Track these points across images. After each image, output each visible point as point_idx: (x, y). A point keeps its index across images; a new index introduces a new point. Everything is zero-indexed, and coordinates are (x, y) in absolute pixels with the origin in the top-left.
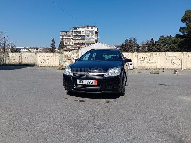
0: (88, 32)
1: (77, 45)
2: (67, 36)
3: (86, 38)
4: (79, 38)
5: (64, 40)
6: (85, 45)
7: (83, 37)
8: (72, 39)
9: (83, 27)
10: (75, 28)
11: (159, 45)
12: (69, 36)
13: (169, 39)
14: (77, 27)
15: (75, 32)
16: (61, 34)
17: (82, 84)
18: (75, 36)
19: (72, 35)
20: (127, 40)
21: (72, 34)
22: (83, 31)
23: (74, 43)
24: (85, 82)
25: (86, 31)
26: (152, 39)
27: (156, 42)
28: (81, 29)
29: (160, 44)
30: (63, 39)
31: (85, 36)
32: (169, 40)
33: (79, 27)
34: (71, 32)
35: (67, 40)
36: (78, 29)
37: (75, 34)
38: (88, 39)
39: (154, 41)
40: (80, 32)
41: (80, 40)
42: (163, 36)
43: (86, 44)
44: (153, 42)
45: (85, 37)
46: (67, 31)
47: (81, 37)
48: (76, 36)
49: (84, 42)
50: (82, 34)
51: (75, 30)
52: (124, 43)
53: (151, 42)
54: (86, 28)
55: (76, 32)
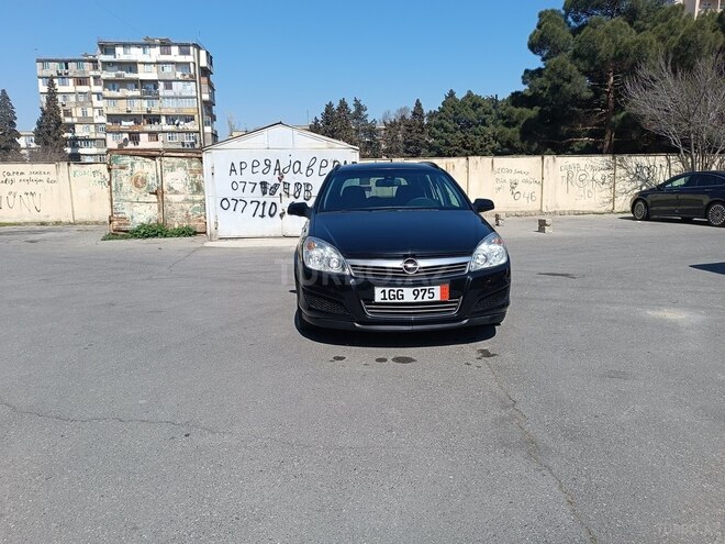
0: (168, 69)
1: (124, 123)
2: (71, 81)
3: (161, 94)
4: (130, 93)
5: (60, 98)
6: (159, 121)
7: (149, 88)
8: (94, 97)
9: (145, 45)
10: (107, 48)
11: (442, 125)
12: (81, 81)
13: (474, 104)
14: (118, 45)
15: (106, 64)
16: (40, 73)
17: (397, 301)
18: (108, 83)
19: (96, 78)
20: (329, 106)
21: (93, 73)
22: (144, 63)
23: (111, 111)
24: (408, 295)
25: (158, 63)
26: (418, 104)
27: (432, 115)
28: (135, 54)
29: (446, 124)
30: (52, 95)
31: (155, 83)
32: (474, 110)
33: (125, 45)
34: (88, 66)
35: (72, 98)
36: (121, 55)
37: (111, 75)
38: (173, 98)
39: (426, 111)
40: (132, 66)
41: (137, 103)
42: (452, 94)
43: (163, 119)
44: (422, 117)
45: (156, 87)
46: (67, 58)
47: (136, 87)
48: (117, 86)
49: (155, 111)
50: (144, 74)
51: (109, 58)
52: (320, 118)
53: (414, 114)
54: (158, 49)
55: (114, 63)
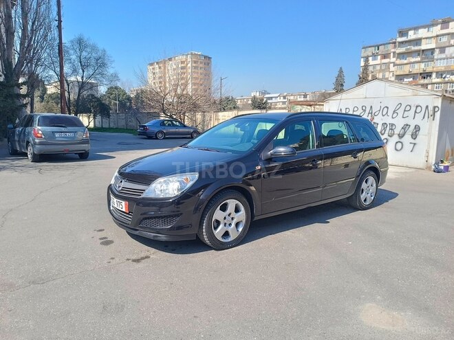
0: (444, 39)
1: (405, 80)
2: (379, 57)
3: (435, 57)
4: (413, 60)
5: (371, 69)
6: (430, 76)
7: (427, 54)
8: (392, 65)
9: (428, 26)
10: (403, 33)
12: (385, 56)
14: (410, 29)
15: (402, 43)
16: (362, 55)
18: (401, 56)
19: (394, 53)
21: (393, 50)
22: (427, 38)
23: (398, 73)
25: (437, 36)
28: (422, 33)
30: (366, 67)
31: (432, 51)
33: (416, 29)
34: (391, 46)
35: (378, 68)
36: (412, 35)
37: (402, 50)
38: (444, 59)
40: (418, 41)
41: (417, 66)
43: (434, 75)
45: (432, 53)
46: (379, 44)
47: (419, 55)
48: (405, 56)
49: (429, 70)
50: (425, 46)
51: (404, 39)
54: (439, 26)
55: (406, 42)
